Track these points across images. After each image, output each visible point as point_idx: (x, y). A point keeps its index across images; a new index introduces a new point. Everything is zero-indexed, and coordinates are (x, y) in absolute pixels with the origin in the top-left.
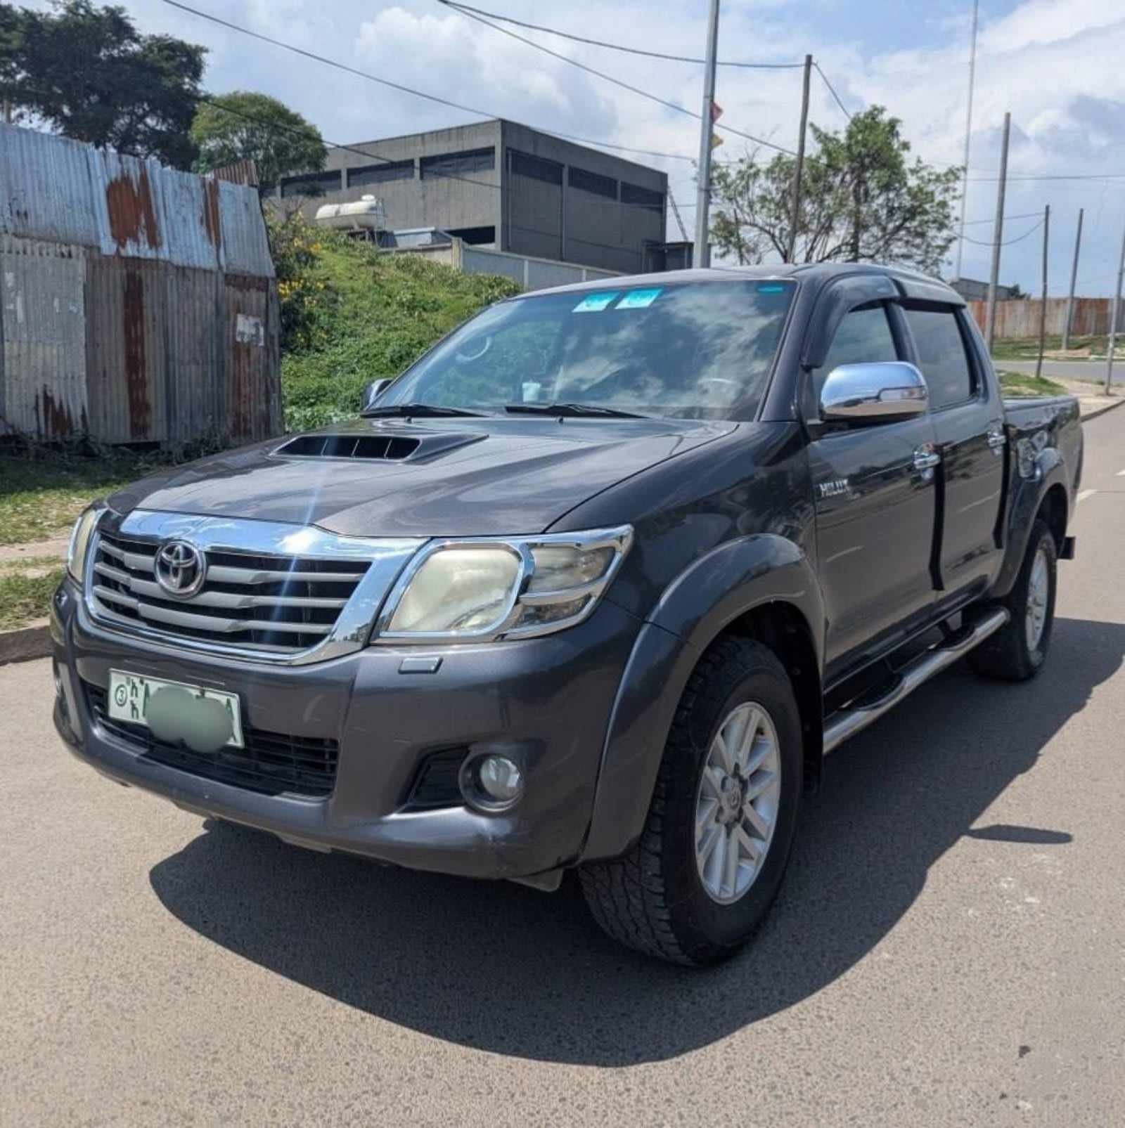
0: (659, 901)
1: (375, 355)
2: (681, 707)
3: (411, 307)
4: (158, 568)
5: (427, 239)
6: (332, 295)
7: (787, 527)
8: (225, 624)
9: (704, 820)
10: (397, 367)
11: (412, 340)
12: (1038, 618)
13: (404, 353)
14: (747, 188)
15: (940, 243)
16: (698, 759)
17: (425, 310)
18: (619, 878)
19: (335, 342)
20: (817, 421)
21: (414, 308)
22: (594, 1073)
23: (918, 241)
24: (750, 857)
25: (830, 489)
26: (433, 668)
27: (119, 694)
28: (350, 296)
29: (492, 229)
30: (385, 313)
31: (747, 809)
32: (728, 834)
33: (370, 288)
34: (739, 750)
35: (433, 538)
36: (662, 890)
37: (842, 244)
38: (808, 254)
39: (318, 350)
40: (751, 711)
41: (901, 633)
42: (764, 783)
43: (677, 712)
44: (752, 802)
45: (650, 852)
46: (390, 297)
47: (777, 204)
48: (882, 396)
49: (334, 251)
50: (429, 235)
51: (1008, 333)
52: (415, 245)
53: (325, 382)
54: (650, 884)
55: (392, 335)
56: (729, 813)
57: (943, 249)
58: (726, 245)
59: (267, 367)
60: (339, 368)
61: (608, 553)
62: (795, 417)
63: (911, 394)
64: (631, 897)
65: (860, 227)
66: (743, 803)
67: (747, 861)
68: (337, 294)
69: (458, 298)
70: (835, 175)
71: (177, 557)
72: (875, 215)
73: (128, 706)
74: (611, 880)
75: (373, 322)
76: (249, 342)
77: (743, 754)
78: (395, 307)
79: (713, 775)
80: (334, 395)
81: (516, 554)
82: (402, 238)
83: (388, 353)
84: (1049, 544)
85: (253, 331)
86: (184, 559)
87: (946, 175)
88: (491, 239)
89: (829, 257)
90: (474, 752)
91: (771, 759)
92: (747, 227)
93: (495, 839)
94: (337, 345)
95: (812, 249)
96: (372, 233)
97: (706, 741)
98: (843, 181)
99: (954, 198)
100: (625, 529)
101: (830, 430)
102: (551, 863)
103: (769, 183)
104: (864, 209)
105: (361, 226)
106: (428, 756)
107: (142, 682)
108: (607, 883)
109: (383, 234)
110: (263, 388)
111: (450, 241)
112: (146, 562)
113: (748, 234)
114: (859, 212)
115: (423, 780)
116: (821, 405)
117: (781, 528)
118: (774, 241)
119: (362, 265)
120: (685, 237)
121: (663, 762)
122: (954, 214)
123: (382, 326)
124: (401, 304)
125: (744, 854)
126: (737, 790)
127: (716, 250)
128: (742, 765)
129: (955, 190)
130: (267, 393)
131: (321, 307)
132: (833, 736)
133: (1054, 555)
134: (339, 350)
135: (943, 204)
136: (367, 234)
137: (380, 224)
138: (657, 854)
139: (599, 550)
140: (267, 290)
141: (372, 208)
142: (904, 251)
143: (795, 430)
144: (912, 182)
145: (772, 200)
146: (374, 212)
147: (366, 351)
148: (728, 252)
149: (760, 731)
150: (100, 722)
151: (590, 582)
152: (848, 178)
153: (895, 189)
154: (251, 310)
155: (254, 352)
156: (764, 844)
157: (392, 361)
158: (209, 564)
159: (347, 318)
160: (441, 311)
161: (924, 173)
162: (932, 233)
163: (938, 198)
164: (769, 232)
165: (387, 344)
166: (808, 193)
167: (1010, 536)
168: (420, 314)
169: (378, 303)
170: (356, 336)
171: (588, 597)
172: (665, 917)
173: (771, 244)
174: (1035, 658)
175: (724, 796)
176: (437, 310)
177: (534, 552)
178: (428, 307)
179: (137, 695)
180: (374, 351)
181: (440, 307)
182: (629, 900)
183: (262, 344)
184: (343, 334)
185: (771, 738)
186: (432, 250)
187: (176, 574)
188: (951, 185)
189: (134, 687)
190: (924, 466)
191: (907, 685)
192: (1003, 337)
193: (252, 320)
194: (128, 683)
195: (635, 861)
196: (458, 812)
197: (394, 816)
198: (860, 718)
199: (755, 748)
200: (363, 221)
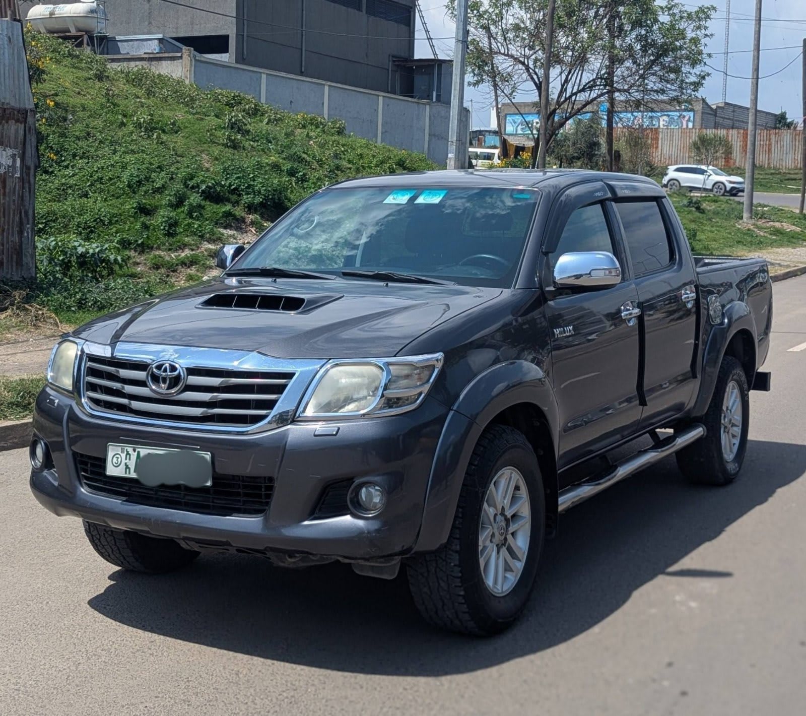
0: (458, 582)
1: (111, 179)
2: (470, 464)
3: (150, 128)
4: (149, 378)
5: (153, 47)
6: (60, 112)
7: (535, 358)
8: (198, 411)
9: (483, 538)
10: (134, 193)
11: (151, 164)
12: (734, 436)
13: (142, 177)
14: (500, 16)
15: (693, 79)
16: (480, 495)
17: (164, 131)
18: (433, 570)
19: (65, 164)
20: (552, 288)
21: (153, 129)
22: (422, 681)
23: (672, 76)
24: (512, 571)
25: (561, 333)
26: (334, 433)
27: (115, 460)
28: (81, 114)
29: (226, 38)
30: (120, 134)
31: (509, 537)
32: (498, 552)
33: (102, 107)
34: (504, 498)
35: (330, 359)
36: (460, 575)
37: (597, 78)
38: (563, 86)
39: (46, 172)
40: (512, 473)
41: (618, 436)
42: (521, 522)
43: (468, 466)
44: (513, 534)
45: (453, 551)
46: (125, 116)
47: (531, 35)
48: (592, 274)
49: (58, 62)
50: (156, 42)
51: (775, 163)
52: (141, 53)
53: (55, 206)
54: (452, 571)
55: (128, 158)
56: (498, 538)
57: (697, 85)
58: (479, 75)
59: (22, 198)
60: (70, 191)
61: (431, 368)
62: (538, 286)
63: (610, 272)
64: (441, 582)
65: (614, 61)
66: (506, 535)
67: (511, 573)
68: (67, 111)
69: (197, 119)
70: (588, 9)
71: (165, 370)
72: (630, 48)
73: (123, 466)
74: (428, 572)
75: (107, 142)
76: (5, 173)
77: (507, 501)
78: (131, 128)
79: (489, 511)
80: (66, 220)
81: (381, 368)
82: (125, 44)
83: (125, 177)
84: (739, 375)
85: (10, 162)
86: (170, 372)
87: (697, 12)
88: (225, 50)
89: (583, 90)
90: (357, 481)
91: (524, 508)
92: (501, 57)
93: (369, 532)
94: (67, 167)
95: (567, 81)
96: (91, 38)
97: (486, 486)
98: (597, 13)
99: (706, 35)
100: (440, 355)
101: (561, 294)
102: (398, 549)
103: (523, 13)
104: (618, 43)
105: (79, 30)
106: (329, 485)
107: (134, 451)
108: (426, 574)
109: (103, 39)
110: (17, 219)
111: (180, 50)
112: (140, 375)
113: (503, 64)
114: (613, 46)
115: (324, 501)
116: (554, 278)
117: (531, 357)
118: (528, 71)
119: (90, 79)
120: (435, 54)
121: (461, 496)
122: (706, 51)
123: (118, 148)
124: (139, 125)
125: (507, 568)
126: (503, 524)
127: (469, 77)
128: (506, 508)
129: (706, 28)
130: (21, 224)
131: (50, 125)
132: (565, 501)
133: (746, 386)
134: (69, 172)
135: (695, 41)
136: (85, 38)
137: (101, 28)
138: (456, 552)
139: (426, 367)
140: (25, 122)
141: (92, 11)
142: (659, 86)
143: (538, 294)
144: (664, 18)
145: (526, 29)
146: (95, 15)
147: (100, 175)
148: (482, 80)
149: (517, 488)
150: (85, 483)
151: (421, 385)
152: (601, 11)
153: (647, 26)
154: (9, 141)
155: (9, 184)
156: (520, 563)
157: (129, 186)
158: (188, 375)
159: (78, 138)
160: (180, 134)
161: (676, 11)
162: (685, 69)
163: (690, 34)
164: (523, 63)
165: (124, 167)
166: (562, 26)
167: (703, 369)
168: (158, 137)
169: (112, 123)
170: (88, 158)
171: (420, 394)
172: (462, 593)
173: (525, 75)
174: (731, 467)
175: (495, 525)
176: (176, 132)
177: (391, 367)
178: (166, 129)
179: (130, 459)
180: (110, 175)
181: (179, 129)
182: (439, 584)
183: (18, 175)
184: (74, 156)
185: (524, 492)
186: (160, 59)
187: (164, 382)
188: (703, 23)
189: (128, 453)
190: (629, 317)
191: (620, 473)
192: (769, 168)
193: (10, 152)
194: (122, 452)
195: (444, 558)
196: (347, 519)
197: (306, 523)
198: (586, 491)
199: (514, 499)
200: (82, 24)
